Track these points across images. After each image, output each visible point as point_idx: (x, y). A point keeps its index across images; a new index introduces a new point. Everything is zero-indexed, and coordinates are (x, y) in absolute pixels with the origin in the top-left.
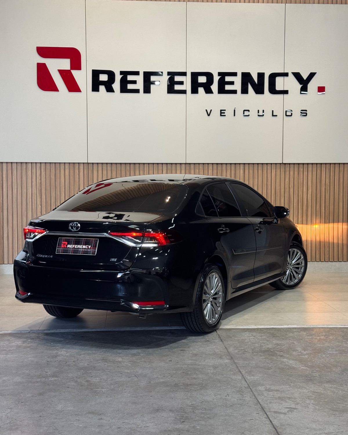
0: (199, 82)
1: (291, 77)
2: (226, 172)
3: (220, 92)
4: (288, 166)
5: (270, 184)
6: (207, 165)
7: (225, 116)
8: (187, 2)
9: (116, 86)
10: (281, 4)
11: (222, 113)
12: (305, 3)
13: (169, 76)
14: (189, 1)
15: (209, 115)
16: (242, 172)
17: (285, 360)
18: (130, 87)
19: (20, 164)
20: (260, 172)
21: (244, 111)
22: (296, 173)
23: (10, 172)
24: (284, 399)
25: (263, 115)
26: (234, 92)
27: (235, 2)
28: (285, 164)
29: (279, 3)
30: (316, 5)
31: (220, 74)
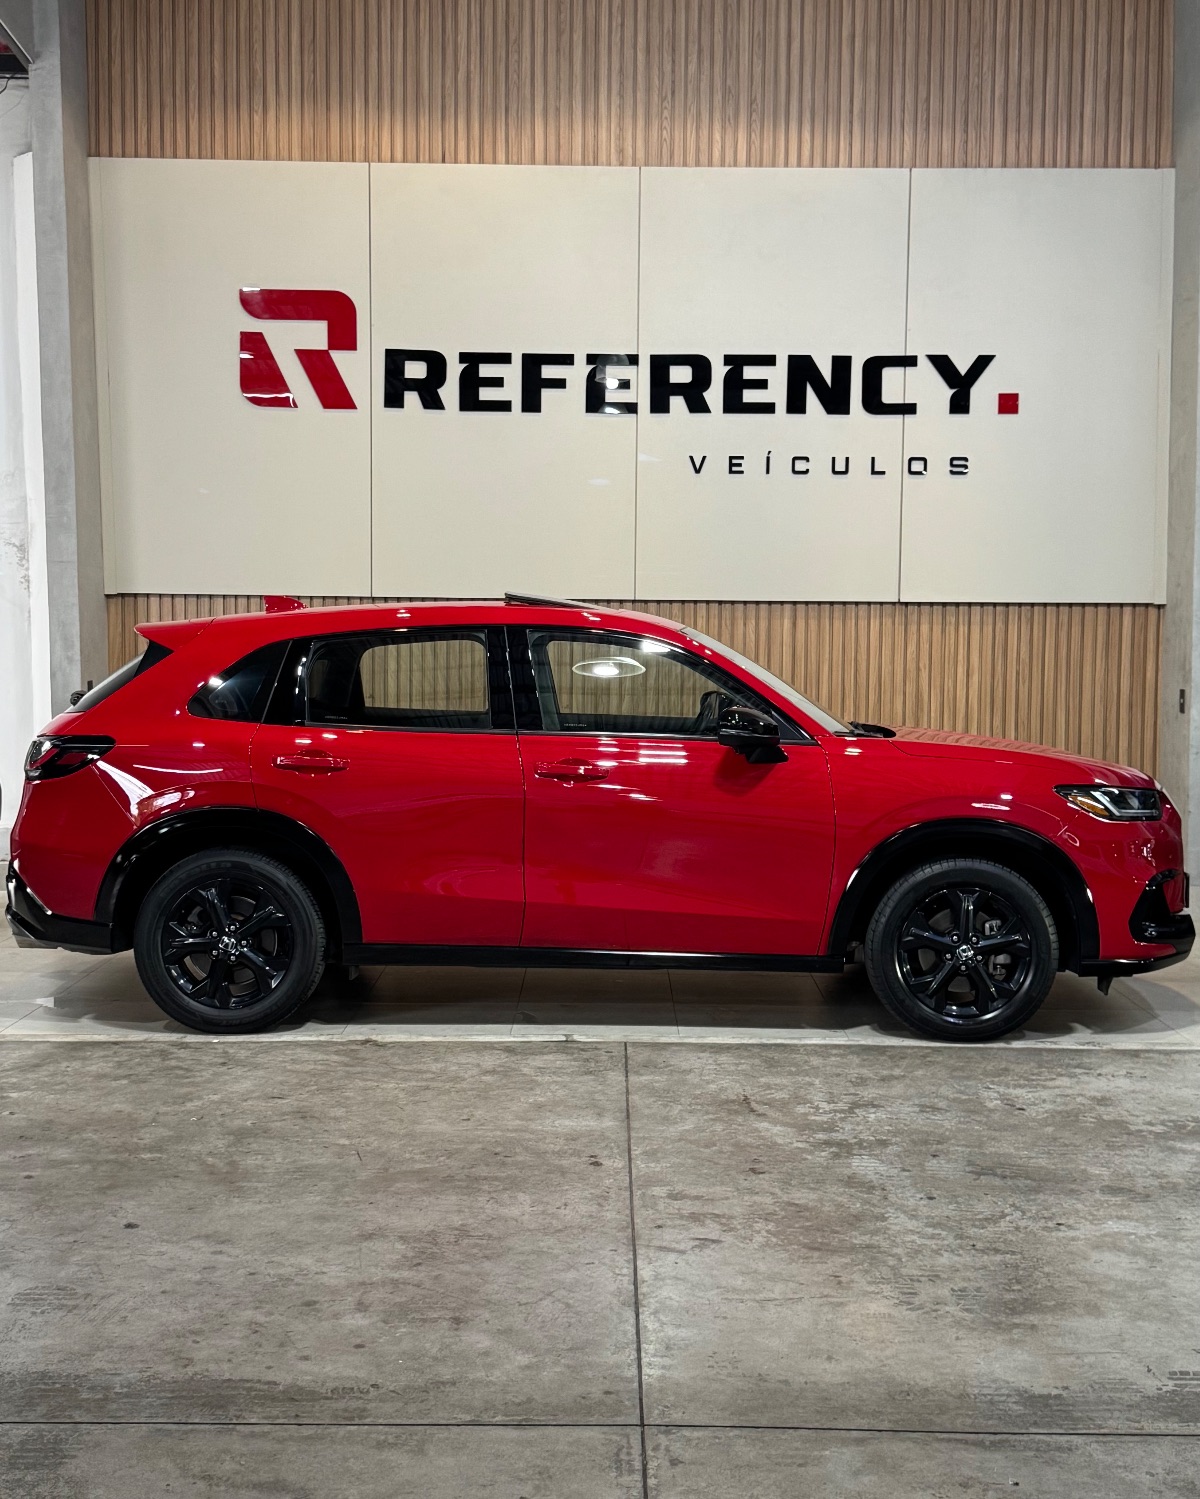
1: (926, 369)
2: (745, 624)
4: (914, 610)
5: (865, 657)
6: (692, 605)
8: (643, 168)
10: (898, 170)
12: (965, 166)
14: (647, 164)
16: (787, 623)
17: (765, 1125)
20: (838, 624)
22: (937, 629)
24: (702, 1217)
28: (907, 604)
29: (895, 167)
30: (995, 172)
31: (728, 360)
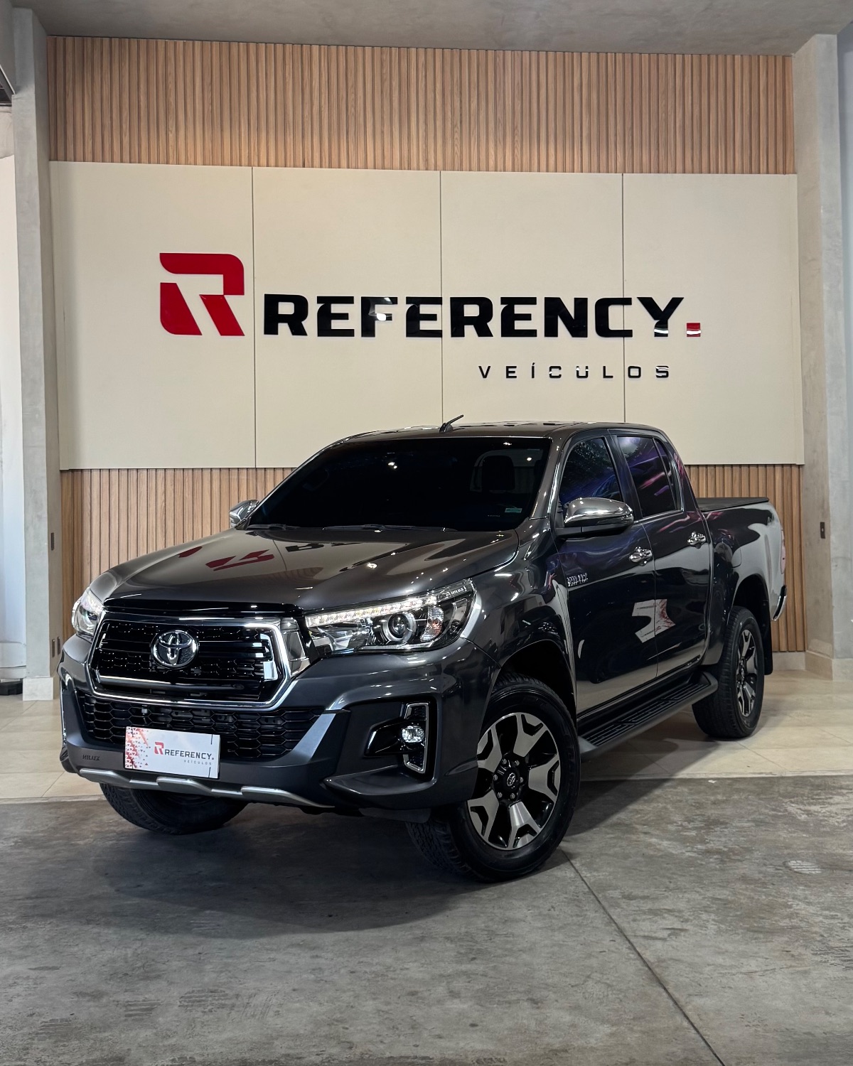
0: (466, 314)
1: (637, 307)
3: (503, 335)
7: (515, 377)
8: (442, 172)
9: (311, 323)
10: (614, 174)
11: (510, 372)
12: (658, 172)
13: (410, 306)
14: (444, 169)
15: (485, 376)
18: (336, 325)
19: (126, 472)
21: (551, 368)
23: (105, 487)
25: (586, 376)
26: (532, 333)
27: (530, 171)
29: (611, 172)
31: (504, 301)
